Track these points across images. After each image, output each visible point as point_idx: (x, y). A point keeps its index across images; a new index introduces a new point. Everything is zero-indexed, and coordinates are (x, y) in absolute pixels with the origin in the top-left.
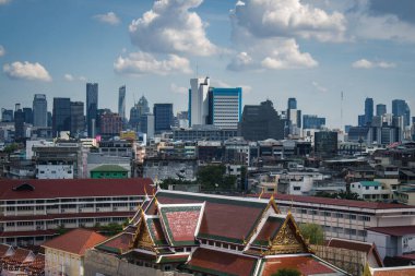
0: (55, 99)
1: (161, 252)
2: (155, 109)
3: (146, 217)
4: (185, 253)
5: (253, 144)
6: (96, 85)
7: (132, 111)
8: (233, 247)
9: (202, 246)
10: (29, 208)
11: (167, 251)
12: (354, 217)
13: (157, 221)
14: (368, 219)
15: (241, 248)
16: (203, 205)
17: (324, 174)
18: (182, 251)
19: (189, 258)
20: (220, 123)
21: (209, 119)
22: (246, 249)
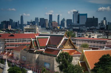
0: (40, 18)
1: (36, 49)
2: (67, 21)
3: (32, 40)
4: (43, 50)
5: (88, 28)
6: (52, 15)
7: (61, 21)
8: (55, 48)
9: (48, 48)
10: (13, 41)
11: (38, 49)
12: (101, 43)
13: (36, 41)
14: (105, 43)
15: (57, 48)
16: (49, 37)
17: (103, 34)
18: (42, 49)
19: (44, 51)
20: (81, 23)
21: (78, 22)
22: (58, 48)
